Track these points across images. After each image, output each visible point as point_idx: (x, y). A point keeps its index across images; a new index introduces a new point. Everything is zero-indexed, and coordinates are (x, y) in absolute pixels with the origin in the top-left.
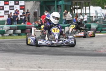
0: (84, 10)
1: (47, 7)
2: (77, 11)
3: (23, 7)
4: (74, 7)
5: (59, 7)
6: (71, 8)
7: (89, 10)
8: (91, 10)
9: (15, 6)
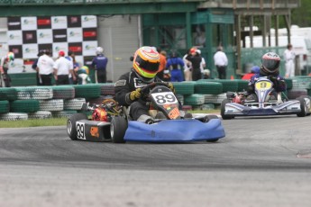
0: (273, 38)
1: (164, 30)
3: (93, 34)
5: (198, 30)
6: (232, 34)
7: (286, 37)
8: (291, 37)
9: (69, 30)
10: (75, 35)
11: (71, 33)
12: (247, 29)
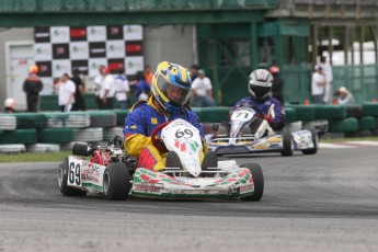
0: (357, 55)
1: (223, 43)
2: (331, 57)
3: (138, 48)
4: (318, 43)
5: (266, 43)
6: (307, 49)
7: (373, 53)
9: (109, 43)
10: (116, 49)
11: (112, 47)
12: (325, 43)
